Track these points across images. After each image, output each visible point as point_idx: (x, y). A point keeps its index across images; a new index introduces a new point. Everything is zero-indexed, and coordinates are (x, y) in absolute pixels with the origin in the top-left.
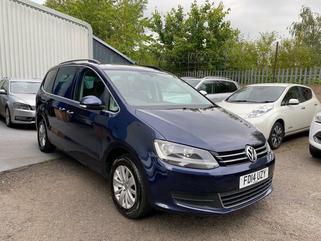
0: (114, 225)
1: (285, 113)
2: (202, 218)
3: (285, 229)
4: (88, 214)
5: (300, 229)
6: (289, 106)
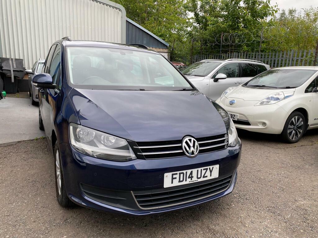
0: (42, 211)
1: (310, 101)
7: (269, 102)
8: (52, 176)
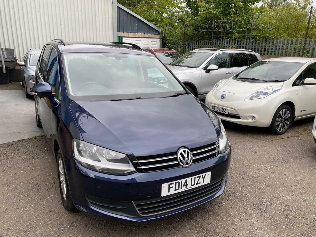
0: (49, 215)
7: (259, 96)
8: (55, 178)
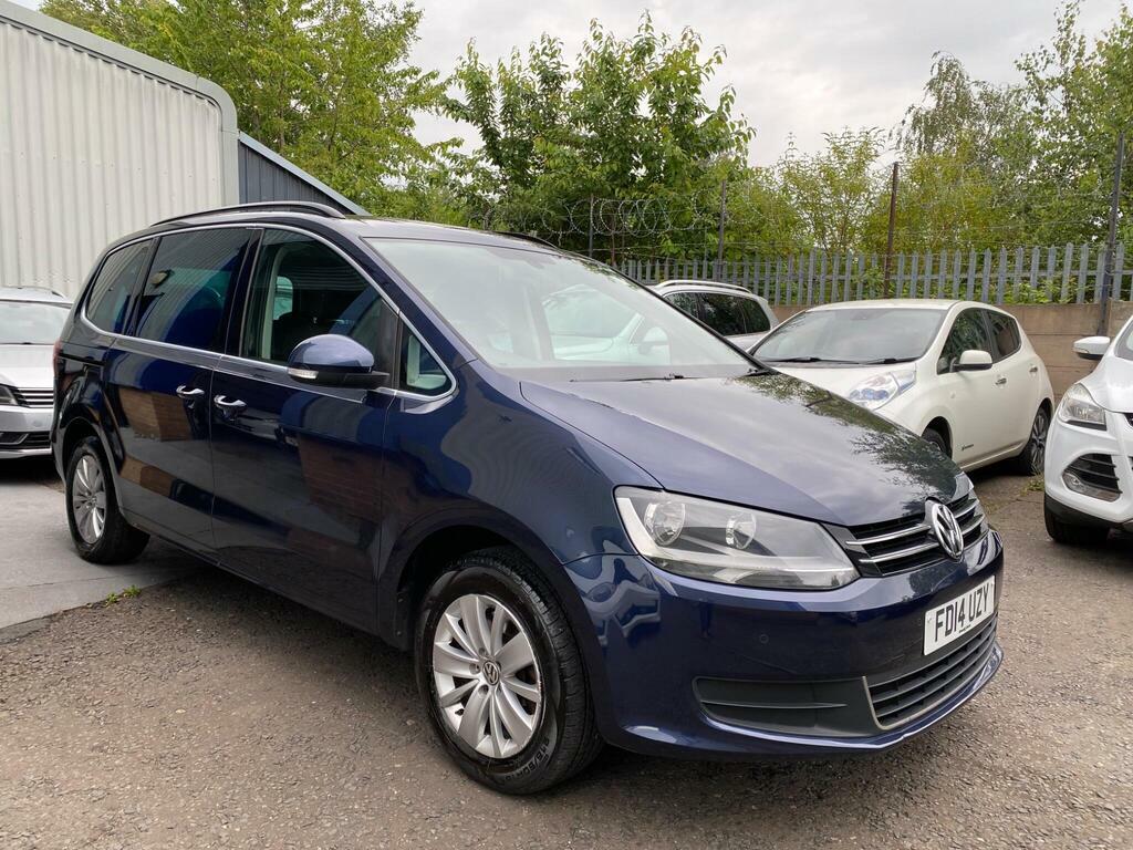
0: (459, 824)
1: (953, 397)
2: (771, 772)
3: (1065, 791)
4: (342, 788)
5: (1114, 787)
6: (962, 375)
